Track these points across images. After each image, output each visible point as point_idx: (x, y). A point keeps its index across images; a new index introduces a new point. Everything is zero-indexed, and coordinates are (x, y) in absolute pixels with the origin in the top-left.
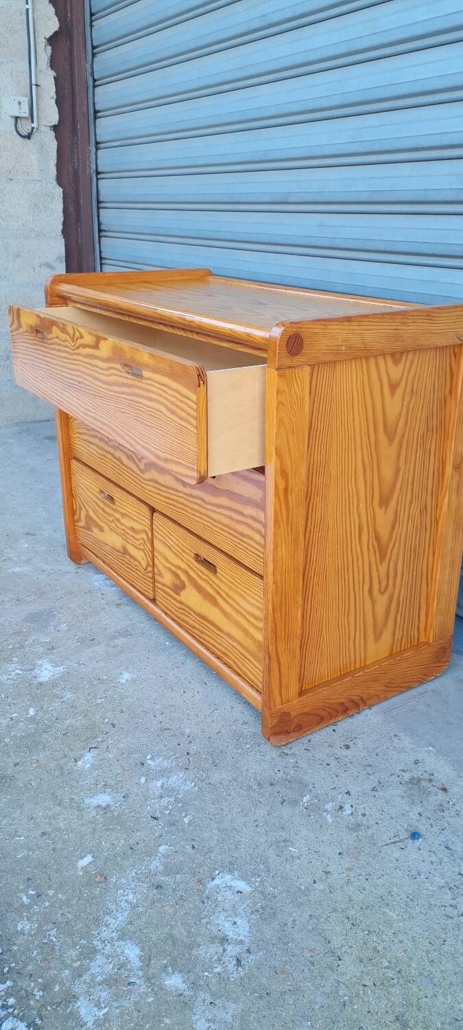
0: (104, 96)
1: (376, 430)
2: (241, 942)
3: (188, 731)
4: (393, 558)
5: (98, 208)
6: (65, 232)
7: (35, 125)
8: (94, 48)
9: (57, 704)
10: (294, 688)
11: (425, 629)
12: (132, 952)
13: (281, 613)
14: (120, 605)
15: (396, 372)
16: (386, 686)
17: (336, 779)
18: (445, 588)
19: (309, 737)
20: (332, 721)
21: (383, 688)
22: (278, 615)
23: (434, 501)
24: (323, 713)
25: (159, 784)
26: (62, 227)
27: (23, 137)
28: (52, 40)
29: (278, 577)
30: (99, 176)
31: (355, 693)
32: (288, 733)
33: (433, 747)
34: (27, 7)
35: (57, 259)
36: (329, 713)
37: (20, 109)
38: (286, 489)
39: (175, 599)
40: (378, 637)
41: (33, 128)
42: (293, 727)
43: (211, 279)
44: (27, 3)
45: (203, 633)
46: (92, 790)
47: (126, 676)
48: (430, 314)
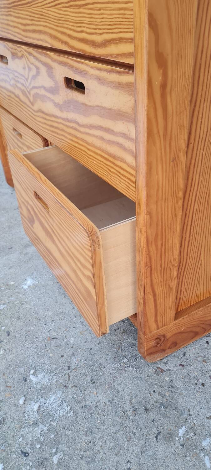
3: (72, 340)
10: (171, 313)
13: (156, 246)
19: (184, 350)
20: (206, 334)
22: (153, 248)
24: (198, 330)
25: (36, 407)
32: (164, 350)
36: (203, 328)
42: (168, 345)
47: (29, 282)
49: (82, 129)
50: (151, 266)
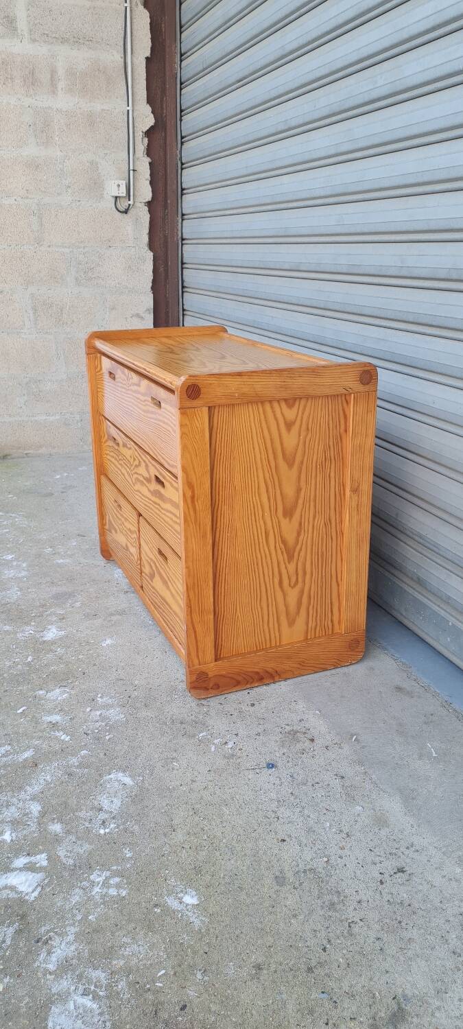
0: (189, 177)
1: (275, 458)
2: (111, 812)
3: (136, 682)
4: (301, 559)
5: (182, 268)
6: (154, 288)
7: (131, 202)
8: (182, 138)
9: (50, 656)
10: (210, 654)
11: (339, 622)
12: (35, 808)
13: (194, 592)
14: (127, 592)
15: (290, 414)
16: (300, 664)
17: (232, 725)
18: (353, 588)
19: (226, 696)
20: (248, 686)
21: (296, 666)
23: (337, 516)
24: (240, 678)
25: (99, 713)
26: (151, 284)
27: (121, 212)
28: (149, 133)
29: (190, 564)
30: (184, 242)
31: (270, 666)
32: (206, 689)
33: (320, 712)
34: (128, 108)
35: (147, 310)
36: (245, 678)
37: (119, 190)
38: (193, 497)
39: (150, 584)
40: (291, 623)
41: (129, 205)
42: (211, 685)
43: (222, 334)
44: (128, 106)
45: (164, 611)
46: (50, 713)
47: (109, 642)
48: (315, 371)
49: (163, 511)
50: (191, 607)
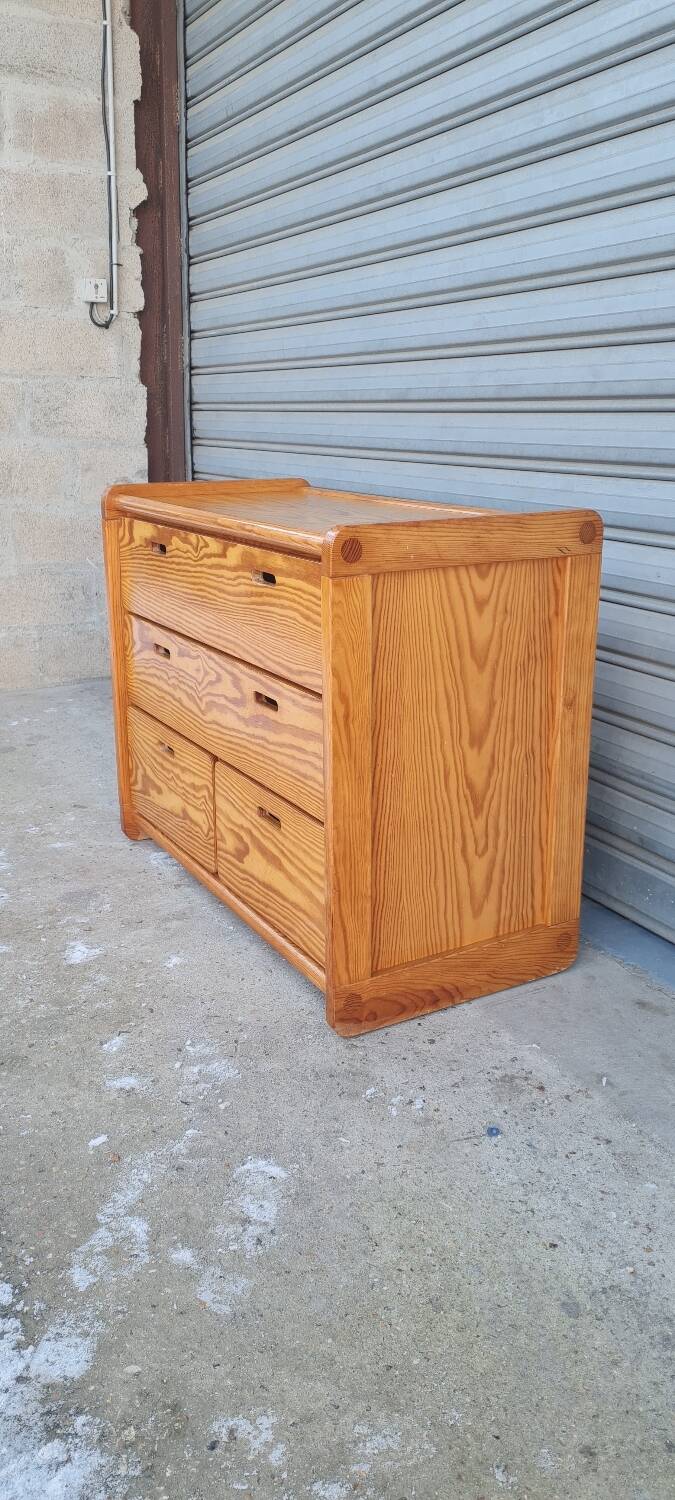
0: (201, 277)
1: (460, 656)
2: (266, 1224)
3: (240, 1018)
4: (493, 812)
5: (191, 410)
6: (149, 440)
7: (114, 312)
8: (189, 219)
9: (87, 987)
10: (365, 965)
11: (543, 908)
12: (139, 1228)
14: (179, 886)
15: (483, 587)
16: (490, 975)
17: (410, 1074)
18: (565, 855)
19: (387, 1030)
20: (418, 1013)
21: (485, 977)
22: (341, 869)
23: (543, 743)
24: (405, 1002)
25: (196, 1070)
26: (144, 434)
27: (99, 326)
28: (139, 212)
29: (341, 823)
30: (193, 372)
31: (449, 980)
32: (358, 1021)
33: (538, 1044)
34: (109, 173)
35: (138, 473)
36: (413, 1002)
37: (97, 293)
38: (347, 716)
39: (238, 868)
40: (477, 912)
41: (112, 315)
42: (365, 1014)
43: (305, 490)
44: (109, 170)
45: (267, 906)
46: (116, 1074)
47: (175, 960)
48: (520, 521)
49: (271, 747)
50: (339, 891)
